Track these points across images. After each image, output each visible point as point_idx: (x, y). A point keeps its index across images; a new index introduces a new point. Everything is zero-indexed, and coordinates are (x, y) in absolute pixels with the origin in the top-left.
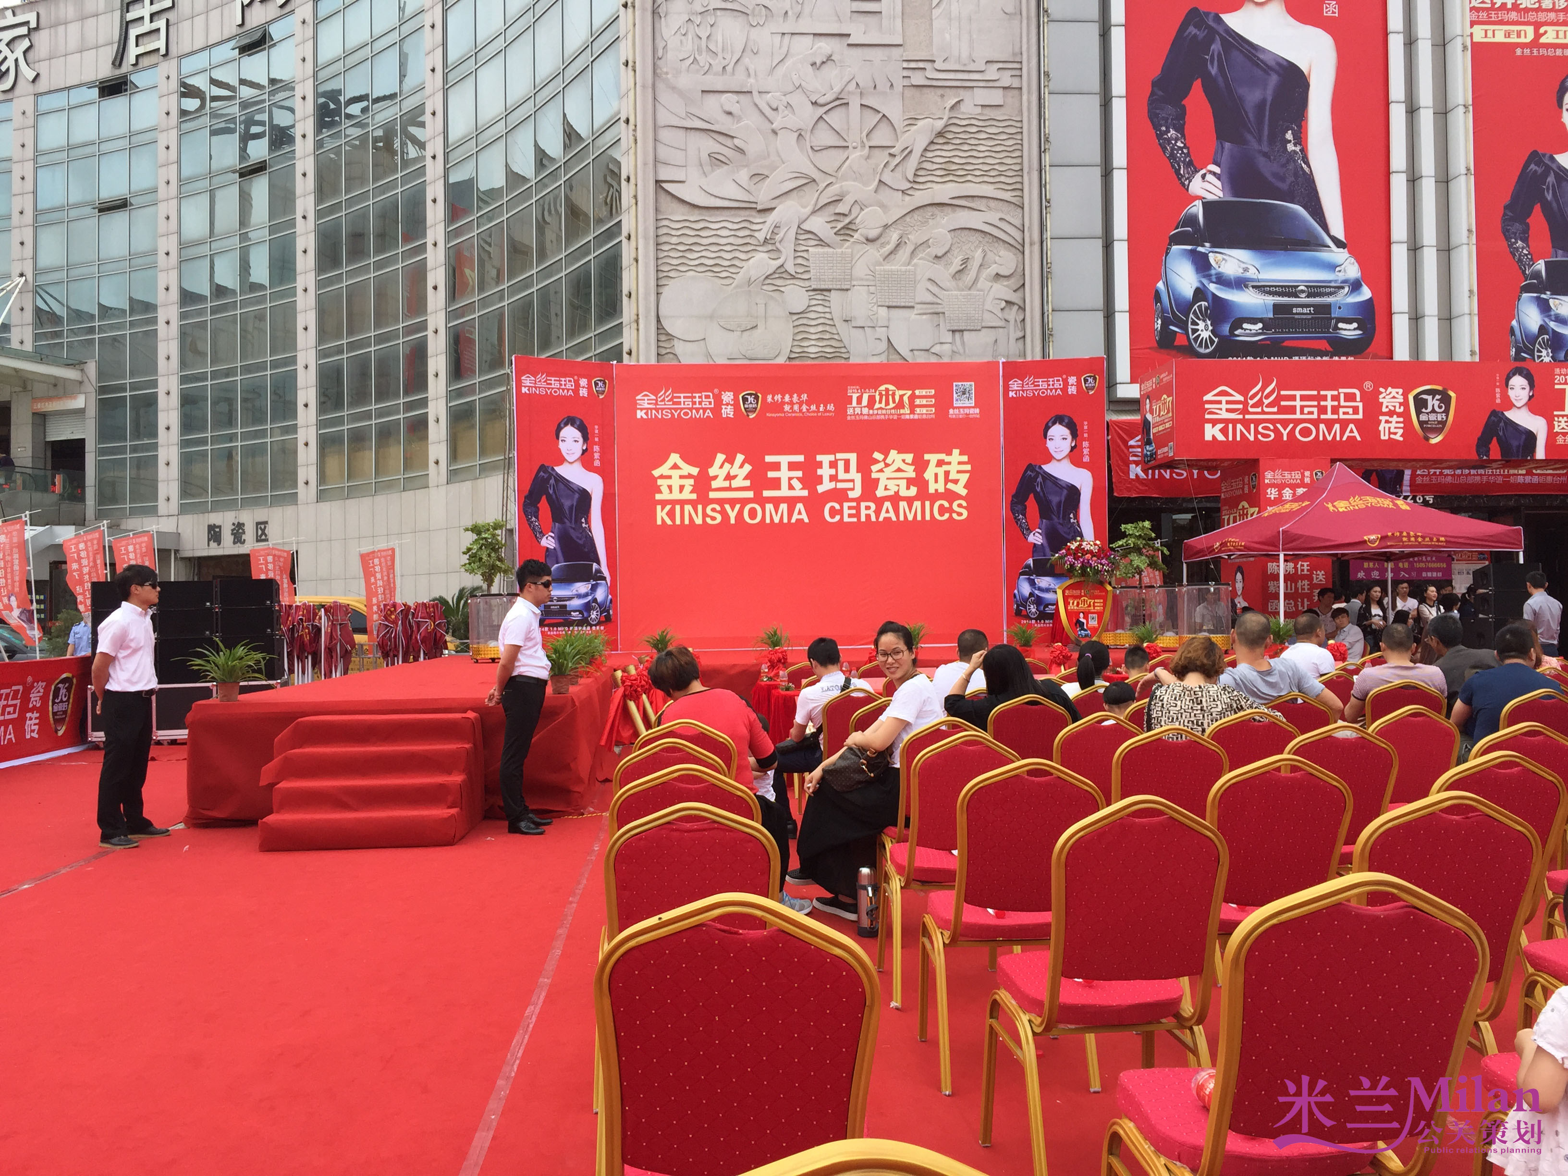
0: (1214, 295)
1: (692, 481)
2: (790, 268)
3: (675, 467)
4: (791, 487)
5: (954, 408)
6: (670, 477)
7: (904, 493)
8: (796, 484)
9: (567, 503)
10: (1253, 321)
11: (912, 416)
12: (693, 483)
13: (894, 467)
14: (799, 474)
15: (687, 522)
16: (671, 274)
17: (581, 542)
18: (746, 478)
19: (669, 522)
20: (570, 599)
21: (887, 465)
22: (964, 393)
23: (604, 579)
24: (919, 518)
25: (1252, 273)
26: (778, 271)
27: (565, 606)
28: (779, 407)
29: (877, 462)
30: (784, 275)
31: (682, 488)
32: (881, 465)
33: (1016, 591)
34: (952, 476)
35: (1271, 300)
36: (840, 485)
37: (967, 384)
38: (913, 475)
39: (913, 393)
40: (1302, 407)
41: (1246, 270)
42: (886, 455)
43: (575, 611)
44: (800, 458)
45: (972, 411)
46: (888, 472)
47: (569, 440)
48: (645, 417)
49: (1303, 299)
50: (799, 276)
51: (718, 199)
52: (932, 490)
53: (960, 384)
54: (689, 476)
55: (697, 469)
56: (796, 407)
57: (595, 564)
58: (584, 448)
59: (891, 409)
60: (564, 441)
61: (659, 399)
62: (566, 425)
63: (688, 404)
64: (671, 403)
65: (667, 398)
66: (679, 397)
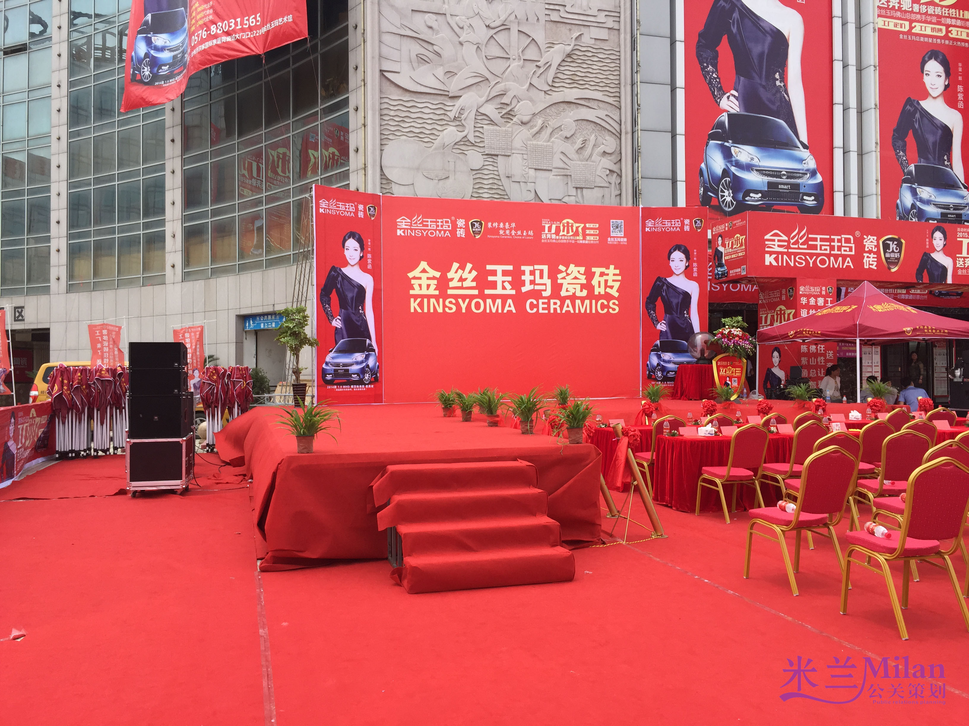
0: (734, 174)
1: (435, 282)
2: (471, 138)
3: (424, 271)
4: (504, 288)
5: (611, 237)
6: (420, 278)
7: (579, 294)
8: (507, 285)
9: (350, 295)
10: (756, 192)
11: (584, 242)
12: (436, 283)
13: (572, 276)
14: (509, 279)
15: (432, 311)
16: (391, 137)
17: (359, 324)
18: (472, 281)
19: (419, 310)
20: (351, 365)
21: (568, 275)
22: (617, 228)
23: (374, 351)
24: (588, 311)
25: (756, 162)
26: (464, 140)
27: (348, 370)
28: (495, 231)
29: (561, 272)
30: (467, 143)
31: (428, 286)
32: (564, 274)
33: (648, 362)
34: (610, 283)
35: (766, 179)
36: (537, 287)
37: (619, 221)
38: (584, 282)
39: (585, 226)
40: (821, 246)
41: (752, 159)
42: (567, 268)
43: (354, 374)
44: (510, 268)
45: (622, 240)
46: (569, 279)
47: (351, 249)
48: (403, 234)
49: (784, 180)
50: (477, 144)
51: (423, 87)
52: (596, 293)
53: (615, 221)
54: (434, 278)
55: (439, 273)
56: (507, 232)
57: (368, 340)
58: (361, 255)
59: (570, 236)
60: (348, 249)
61: (413, 222)
62: (349, 237)
63: (433, 227)
64: (421, 225)
65: (418, 221)
66: (427, 221)
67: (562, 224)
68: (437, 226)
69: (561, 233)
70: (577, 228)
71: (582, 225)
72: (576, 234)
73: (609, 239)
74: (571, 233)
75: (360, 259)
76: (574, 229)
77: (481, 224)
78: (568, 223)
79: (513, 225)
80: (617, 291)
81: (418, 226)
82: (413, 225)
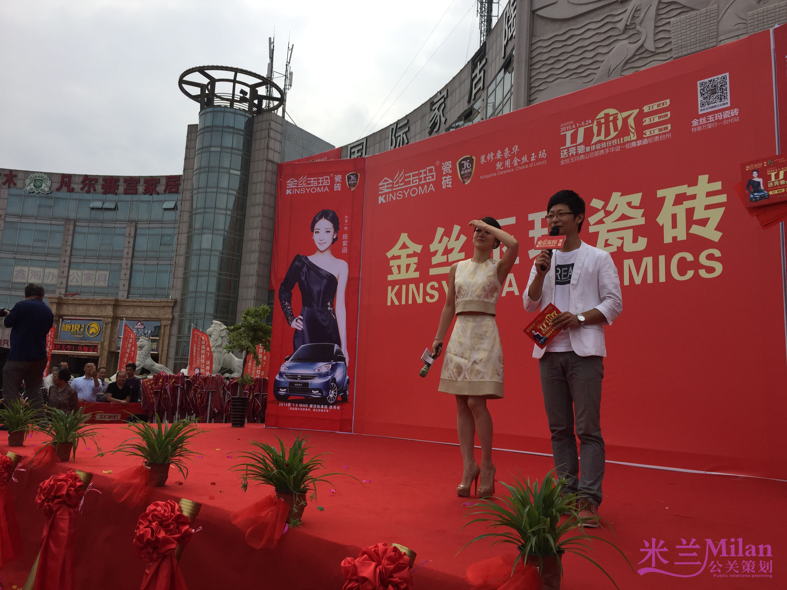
1: (415, 259)
3: (404, 246)
5: (699, 117)
6: (399, 257)
7: (629, 247)
9: (316, 288)
12: (417, 261)
13: (617, 215)
15: (410, 302)
16: (541, 88)
17: (325, 324)
18: (460, 251)
19: (397, 303)
21: (608, 213)
22: (713, 92)
23: (343, 359)
24: (650, 280)
26: (638, 53)
28: (491, 166)
30: (644, 55)
31: (408, 267)
32: (601, 214)
37: (718, 78)
38: (641, 221)
42: (607, 201)
45: (726, 115)
46: (610, 222)
47: (322, 232)
48: (384, 201)
50: (660, 51)
53: (707, 80)
54: (414, 254)
55: (421, 246)
56: (508, 163)
57: (336, 345)
58: (335, 237)
59: (611, 140)
60: (318, 232)
61: (395, 182)
62: (320, 218)
63: (416, 182)
64: (403, 184)
65: (400, 179)
66: (409, 177)
67: (595, 123)
68: (420, 180)
69: (595, 139)
70: (625, 120)
71: (636, 111)
72: (625, 131)
73: (695, 122)
74: (613, 134)
75: (333, 243)
76: (620, 123)
77: (471, 162)
78: (607, 116)
79: (516, 149)
80: (717, 229)
81: (399, 186)
82: (395, 186)
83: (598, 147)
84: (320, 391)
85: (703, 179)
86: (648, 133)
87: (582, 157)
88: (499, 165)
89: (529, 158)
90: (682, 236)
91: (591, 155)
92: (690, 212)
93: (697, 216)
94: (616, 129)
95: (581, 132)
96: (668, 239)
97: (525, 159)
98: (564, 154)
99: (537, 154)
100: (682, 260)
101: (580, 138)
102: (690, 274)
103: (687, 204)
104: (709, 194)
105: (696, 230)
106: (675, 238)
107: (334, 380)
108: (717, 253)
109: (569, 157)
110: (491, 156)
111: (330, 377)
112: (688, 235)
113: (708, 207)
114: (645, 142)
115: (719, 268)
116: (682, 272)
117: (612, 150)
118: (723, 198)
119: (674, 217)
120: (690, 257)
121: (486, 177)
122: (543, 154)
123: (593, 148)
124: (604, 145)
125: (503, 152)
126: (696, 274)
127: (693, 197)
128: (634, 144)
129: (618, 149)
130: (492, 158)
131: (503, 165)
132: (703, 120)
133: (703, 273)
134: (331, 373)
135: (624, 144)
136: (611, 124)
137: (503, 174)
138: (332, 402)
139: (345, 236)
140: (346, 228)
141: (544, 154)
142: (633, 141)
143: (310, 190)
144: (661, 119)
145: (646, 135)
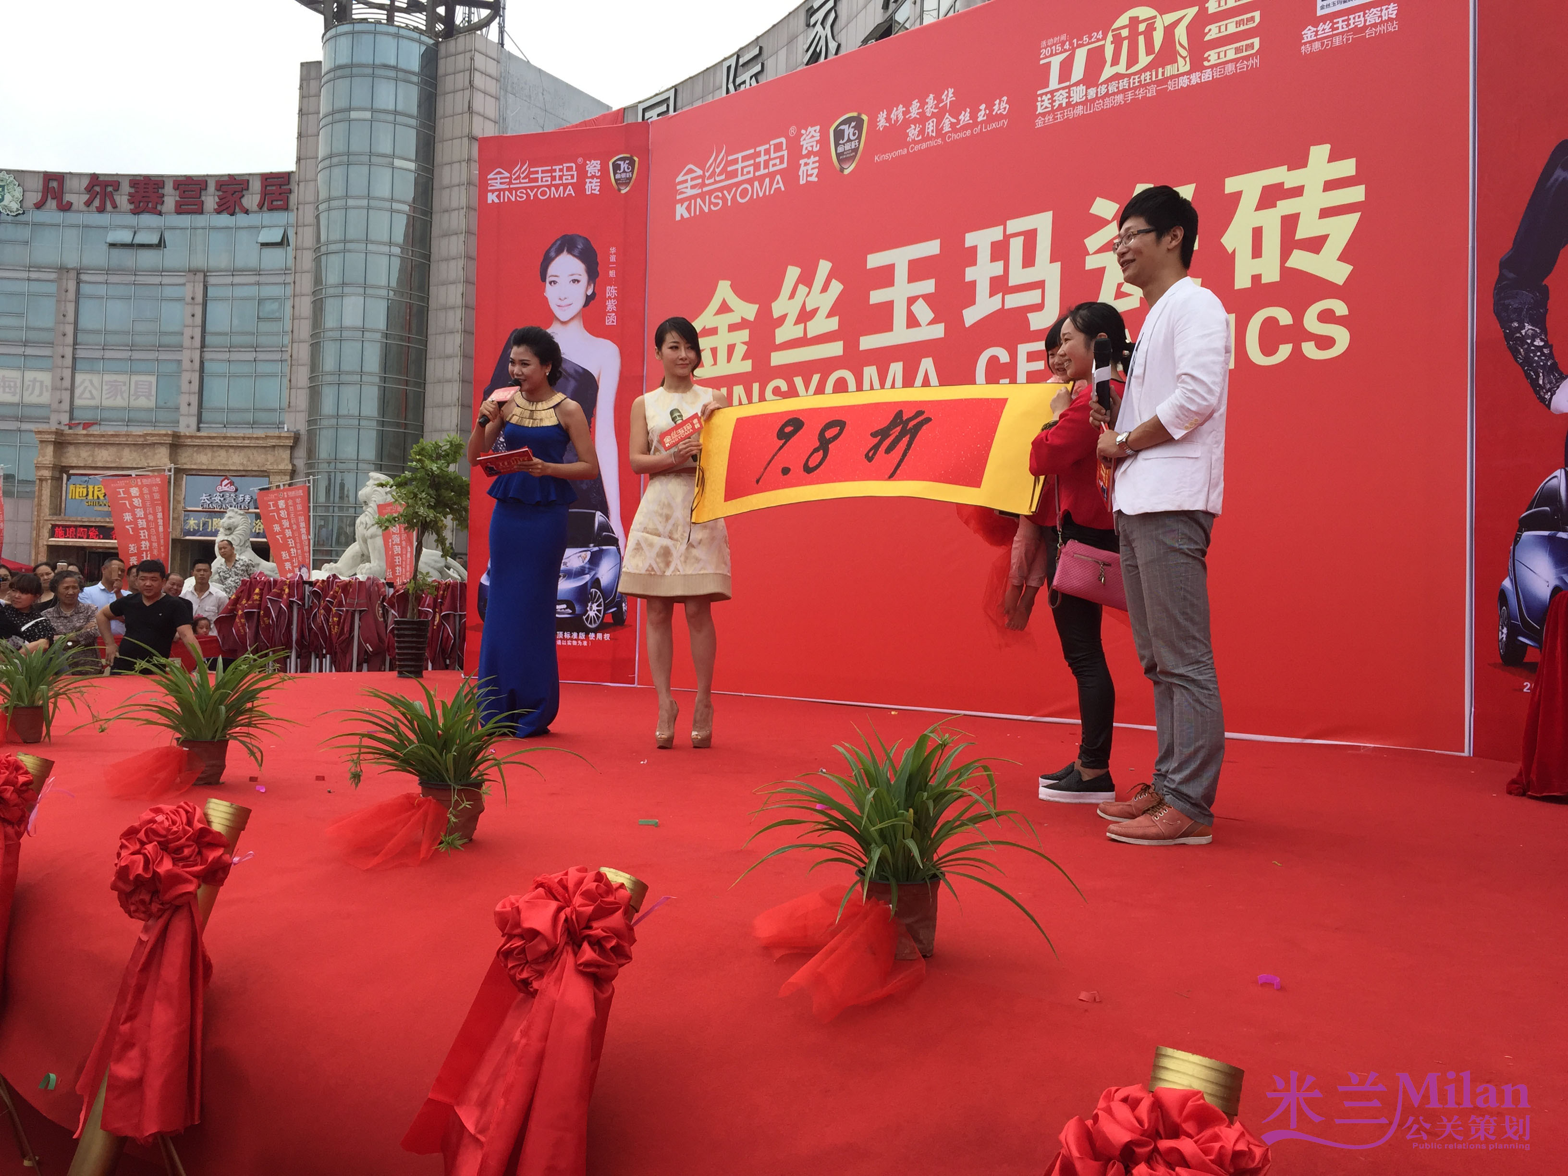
1: (746, 335)
3: (724, 308)
4: (912, 322)
5: (1316, 21)
6: (715, 330)
8: (923, 311)
11: (1195, 79)
12: (747, 339)
14: (928, 286)
18: (831, 313)
23: (614, 541)
28: (899, 134)
29: (1101, 223)
31: (731, 349)
32: (1110, 231)
33: (1507, 583)
34: (1306, 229)
36: (1014, 301)
39: (1201, 13)
44: (932, 248)
45: (1373, 15)
47: (564, 281)
48: (686, 215)
54: (743, 324)
55: (755, 307)
56: (931, 126)
57: (598, 514)
58: (590, 292)
59: (1139, 72)
60: (555, 282)
61: (707, 174)
62: (559, 252)
63: (749, 172)
64: (723, 177)
65: (718, 168)
66: (736, 161)
67: (1110, 38)
68: (757, 167)
69: (1108, 72)
70: (1169, 31)
71: (1192, 12)
72: (1168, 54)
73: (1308, 34)
74: (1144, 60)
75: (586, 304)
76: (1158, 37)
77: (859, 127)
78: (1134, 22)
79: (949, 96)
80: (1343, 257)
81: (716, 182)
82: (707, 182)
83: (1112, 88)
84: (570, 605)
85: (1319, 153)
86: (1213, 56)
87: (1079, 110)
88: (913, 132)
89: (974, 116)
90: (1271, 274)
91: (1098, 107)
92: (1290, 223)
93: (1302, 233)
94: (1149, 50)
95: (1081, 56)
96: (1242, 281)
97: (965, 117)
98: (1043, 105)
99: (990, 107)
100: (1270, 323)
101: (1078, 71)
102: (1285, 351)
103: (1285, 207)
104: (1330, 185)
105: (1300, 260)
106: (1256, 278)
107: (596, 582)
108: (1340, 308)
109: (1053, 111)
110: (898, 113)
111: (587, 578)
112: (1285, 271)
113: (1326, 213)
114: (1207, 76)
115: (1342, 337)
116: (1268, 349)
117: (1140, 94)
118: (1357, 194)
119: (1257, 233)
120: (1284, 317)
121: (887, 157)
122: (1001, 106)
123: (1103, 90)
124: (1123, 84)
125: (923, 104)
126: (1297, 351)
127: (1298, 192)
128: (1184, 82)
129: (1152, 92)
130: (901, 117)
131: (922, 132)
132: (1325, 28)
133: (1310, 350)
134: (590, 570)
135: (1165, 80)
136: (1141, 39)
137: (920, 151)
138: (593, 626)
139: (611, 291)
140: (612, 273)
141: (1003, 105)
142: (1183, 74)
143: (536, 192)
144: (1242, 28)
145: (1209, 61)
